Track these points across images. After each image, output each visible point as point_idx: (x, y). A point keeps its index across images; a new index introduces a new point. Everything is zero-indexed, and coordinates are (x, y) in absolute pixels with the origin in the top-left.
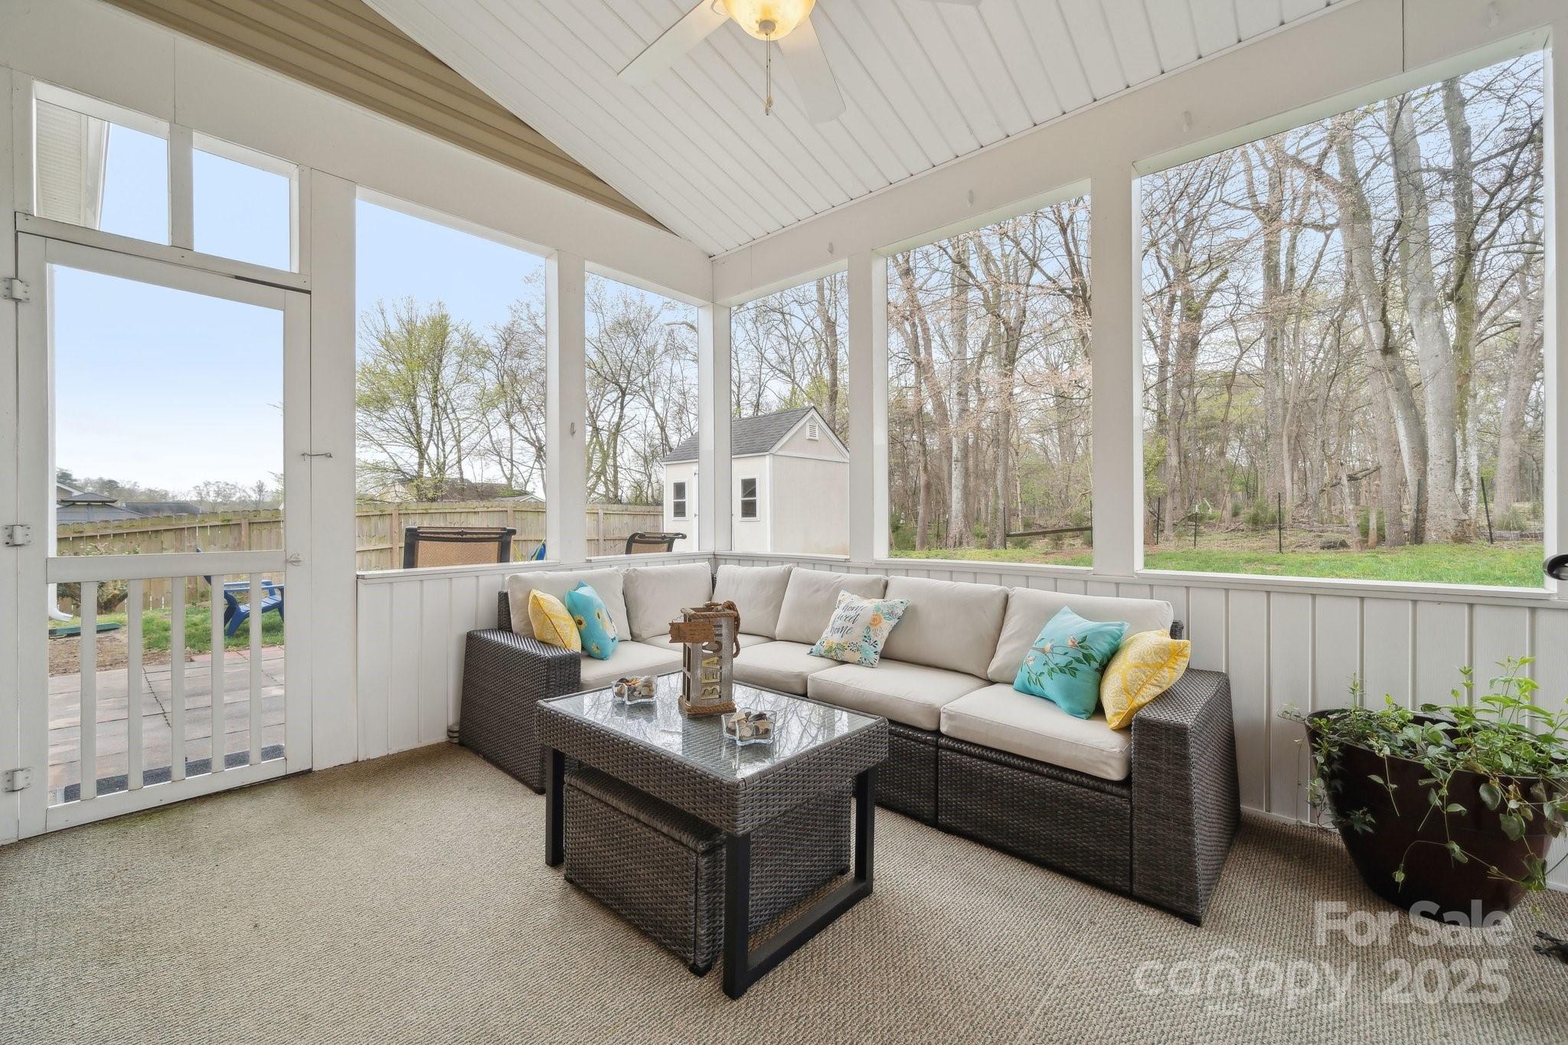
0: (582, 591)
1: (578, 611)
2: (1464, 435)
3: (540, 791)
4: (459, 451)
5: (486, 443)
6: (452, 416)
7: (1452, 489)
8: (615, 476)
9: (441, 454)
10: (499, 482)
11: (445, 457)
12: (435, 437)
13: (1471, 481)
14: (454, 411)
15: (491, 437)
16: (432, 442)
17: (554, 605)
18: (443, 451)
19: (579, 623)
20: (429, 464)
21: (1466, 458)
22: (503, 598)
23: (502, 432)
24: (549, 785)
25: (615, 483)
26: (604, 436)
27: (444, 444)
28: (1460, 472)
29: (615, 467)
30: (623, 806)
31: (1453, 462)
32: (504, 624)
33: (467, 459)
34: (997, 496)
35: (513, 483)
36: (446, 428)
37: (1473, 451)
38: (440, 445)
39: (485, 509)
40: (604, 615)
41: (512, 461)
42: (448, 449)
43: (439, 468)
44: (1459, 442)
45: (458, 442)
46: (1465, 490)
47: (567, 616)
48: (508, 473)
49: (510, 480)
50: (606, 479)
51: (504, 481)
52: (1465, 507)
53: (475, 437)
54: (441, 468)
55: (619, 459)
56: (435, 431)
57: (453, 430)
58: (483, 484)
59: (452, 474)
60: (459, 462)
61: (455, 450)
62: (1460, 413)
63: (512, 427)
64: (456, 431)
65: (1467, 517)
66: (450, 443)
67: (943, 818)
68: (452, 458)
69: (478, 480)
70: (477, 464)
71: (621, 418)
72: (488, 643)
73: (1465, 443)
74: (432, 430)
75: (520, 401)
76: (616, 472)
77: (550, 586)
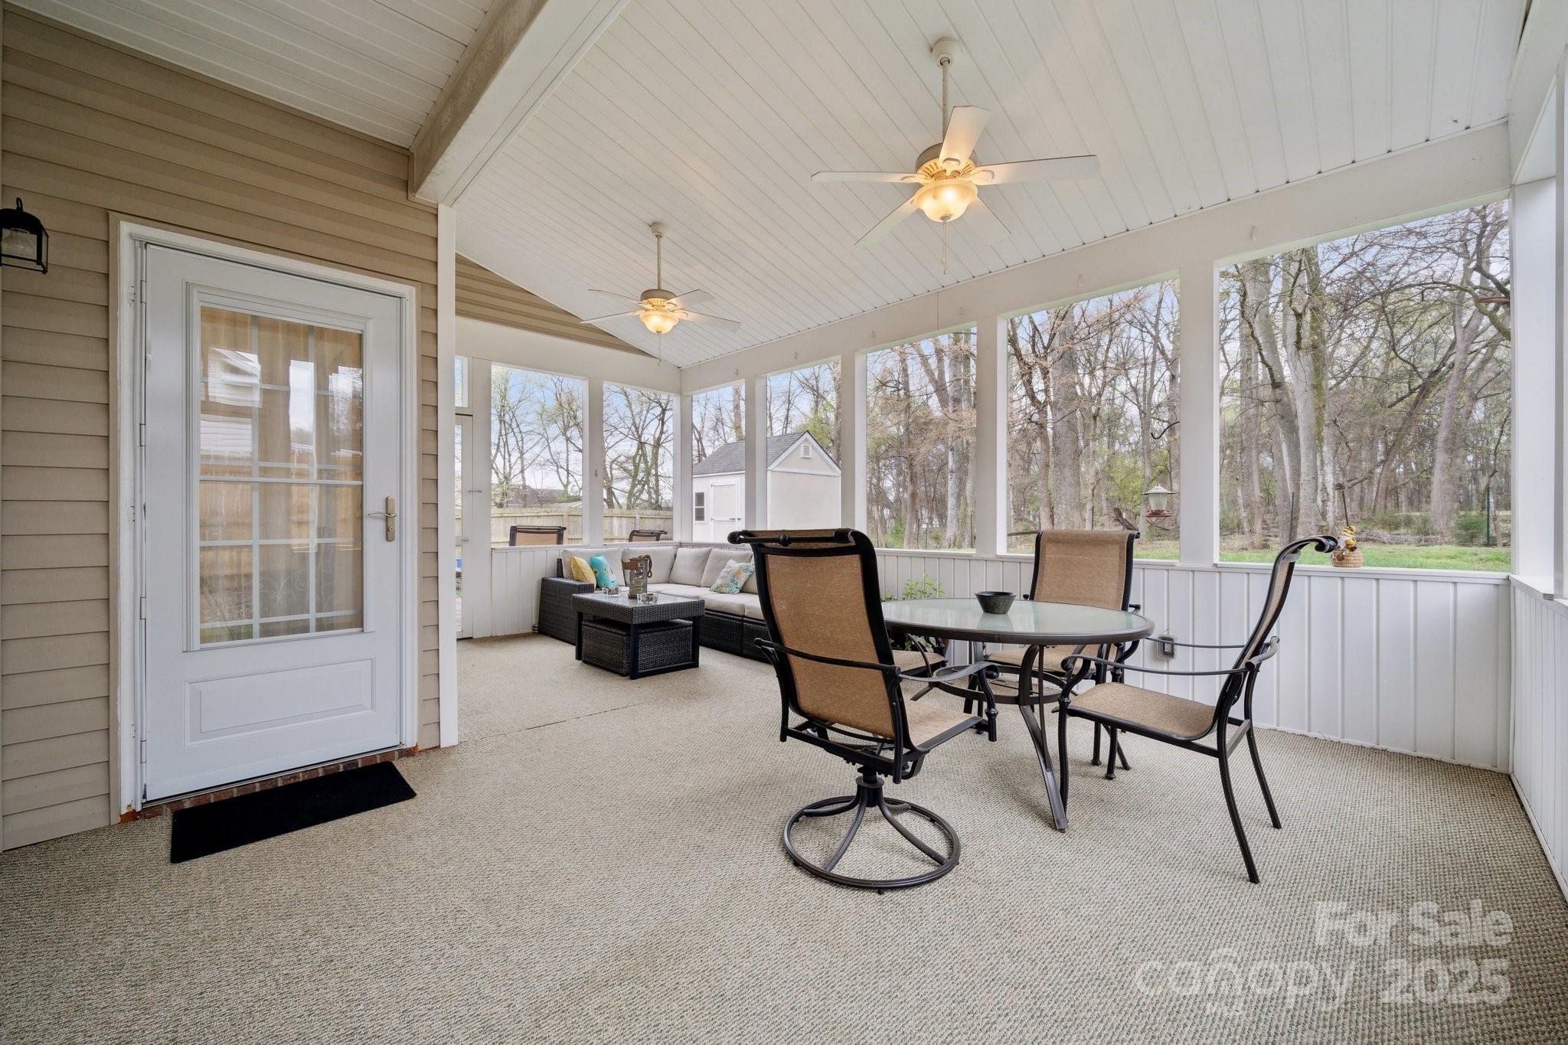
0: (599, 558)
1: (594, 566)
2: (1322, 457)
3: (574, 645)
4: (522, 462)
5: (546, 455)
6: (516, 430)
7: (1315, 501)
8: (657, 485)
9: (507, 464)
10: (557, 488)
11: (511, 468)
12: (502, 449)
13: (1328, 495)
14: (518, 426)
15: (550, 448)
16: (499, 454)
17: (583, 563)
18: (509, 462)
19: (596, 572)
20: (497, 473)
21: (1323, 475)
22: (559, 561)
23: (559, 445)
24: (577, 642)
25: (657, 492)
26: (649, 449)
27: (510, 455)
28: (1320, 488)
29: (657, 475)
30: (602, 627)
31: (1315, 478)
32: (560, 574)
33: (530, 468)
34: (967, 505)
35: (569, 490)
36: (512, 441)
37: (1329, 469)
38: (507, 456)
39: (546, 514)
40: (608, 569)
41: (568, 471)
42: (513, 460)
43: (505, 477)
44: (1318, 463)
45: (522, 454)
46: (1323, 501)
47: (590, 568)
48: (565, 481)
49: (566, 486)
50: (649, 487)
51: (562, 488)
52: (1324, 515)
53: (537, 450)
54: (507, 478)
55: (659, 469)
56: (502, 444)
57: (517, 442)
58: (543, 491)
59: (516, 481)
60: (522, 471)
61: (519, 461)
62: (1318, 439)
63: (568, 439)
64: (520, 444)
65: (1325, 524)
66: (515, 455)
67: (744, 652)
68: (517, 469)
69: (539, 487)
70: (539, 473)
71: (662, 433)
72: (552, 581)
73: (1322, 463)
74: (499, 443)
75: (575, 418)
76: (657, 481)
77: (582, 555)
